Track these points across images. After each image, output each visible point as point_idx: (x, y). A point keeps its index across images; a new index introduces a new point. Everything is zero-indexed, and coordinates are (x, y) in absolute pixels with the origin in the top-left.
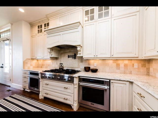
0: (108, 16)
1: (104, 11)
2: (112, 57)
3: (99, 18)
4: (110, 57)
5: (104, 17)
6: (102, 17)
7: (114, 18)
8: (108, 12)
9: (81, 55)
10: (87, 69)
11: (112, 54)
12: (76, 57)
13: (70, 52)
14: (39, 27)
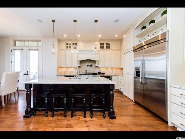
0: (110, 48)
9: (98, 66)
10: (100, 73)
12: (93, 66)
13: (88, 63)
14: (67, 44)
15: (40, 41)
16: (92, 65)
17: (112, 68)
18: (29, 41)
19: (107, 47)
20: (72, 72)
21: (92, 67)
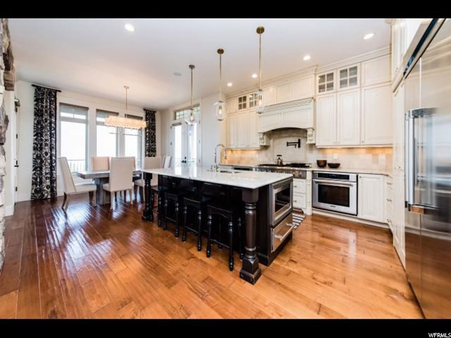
0: (356, 84)
1: (348, 78)
2: (362, 143)
3: (341, 87)
4: (358, 143)
5: (350, 85)
6: (347, 86)
7: (365, 88)
8: (356, 79)
9: (313, 142)
10: (322, 164)
11: (362, 140)
12: (301, 145)
13: (289, 136)
14: (240, 99)
15: (198, 105)
16: (299, 143)
17: (371, 149)
18: (183, 110)
19: (343, 83)
20: (252, 159)
21: (299, 147)
